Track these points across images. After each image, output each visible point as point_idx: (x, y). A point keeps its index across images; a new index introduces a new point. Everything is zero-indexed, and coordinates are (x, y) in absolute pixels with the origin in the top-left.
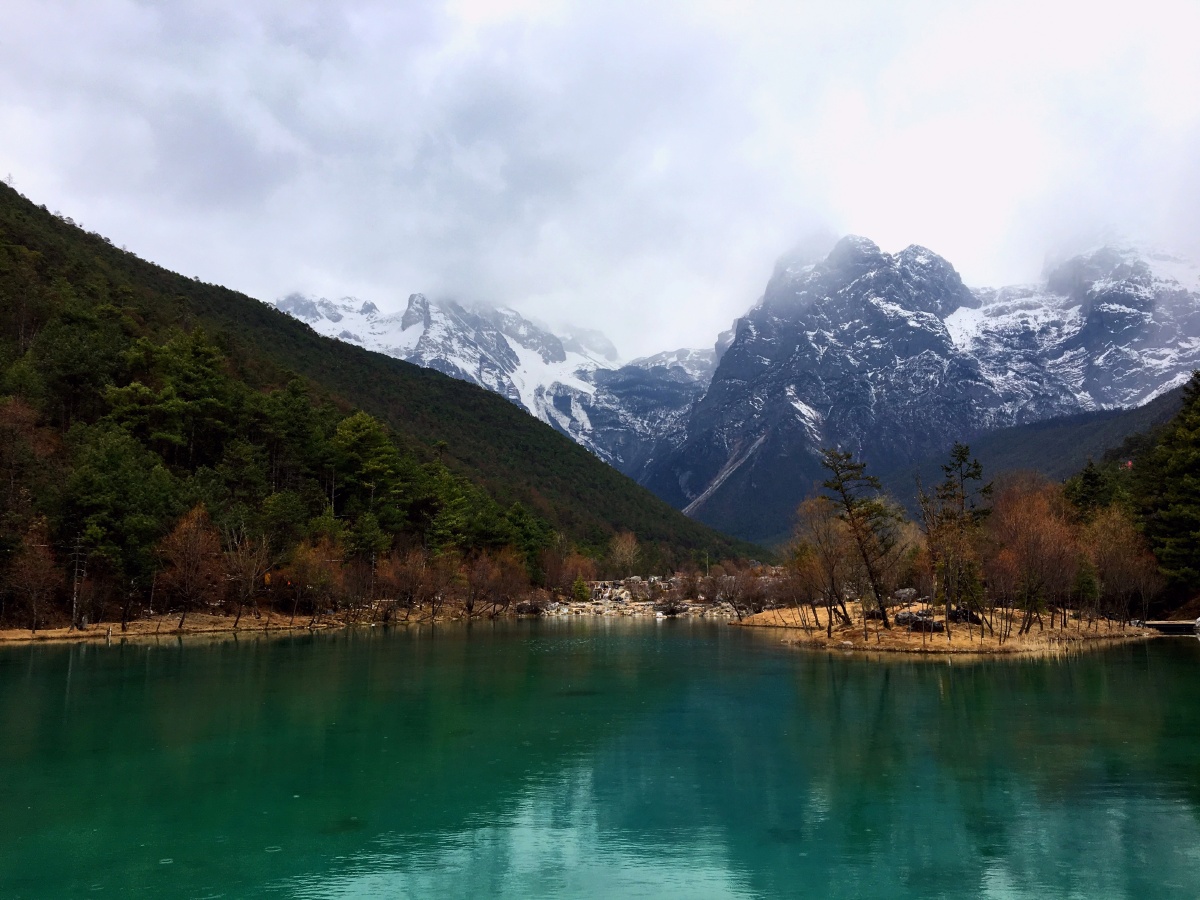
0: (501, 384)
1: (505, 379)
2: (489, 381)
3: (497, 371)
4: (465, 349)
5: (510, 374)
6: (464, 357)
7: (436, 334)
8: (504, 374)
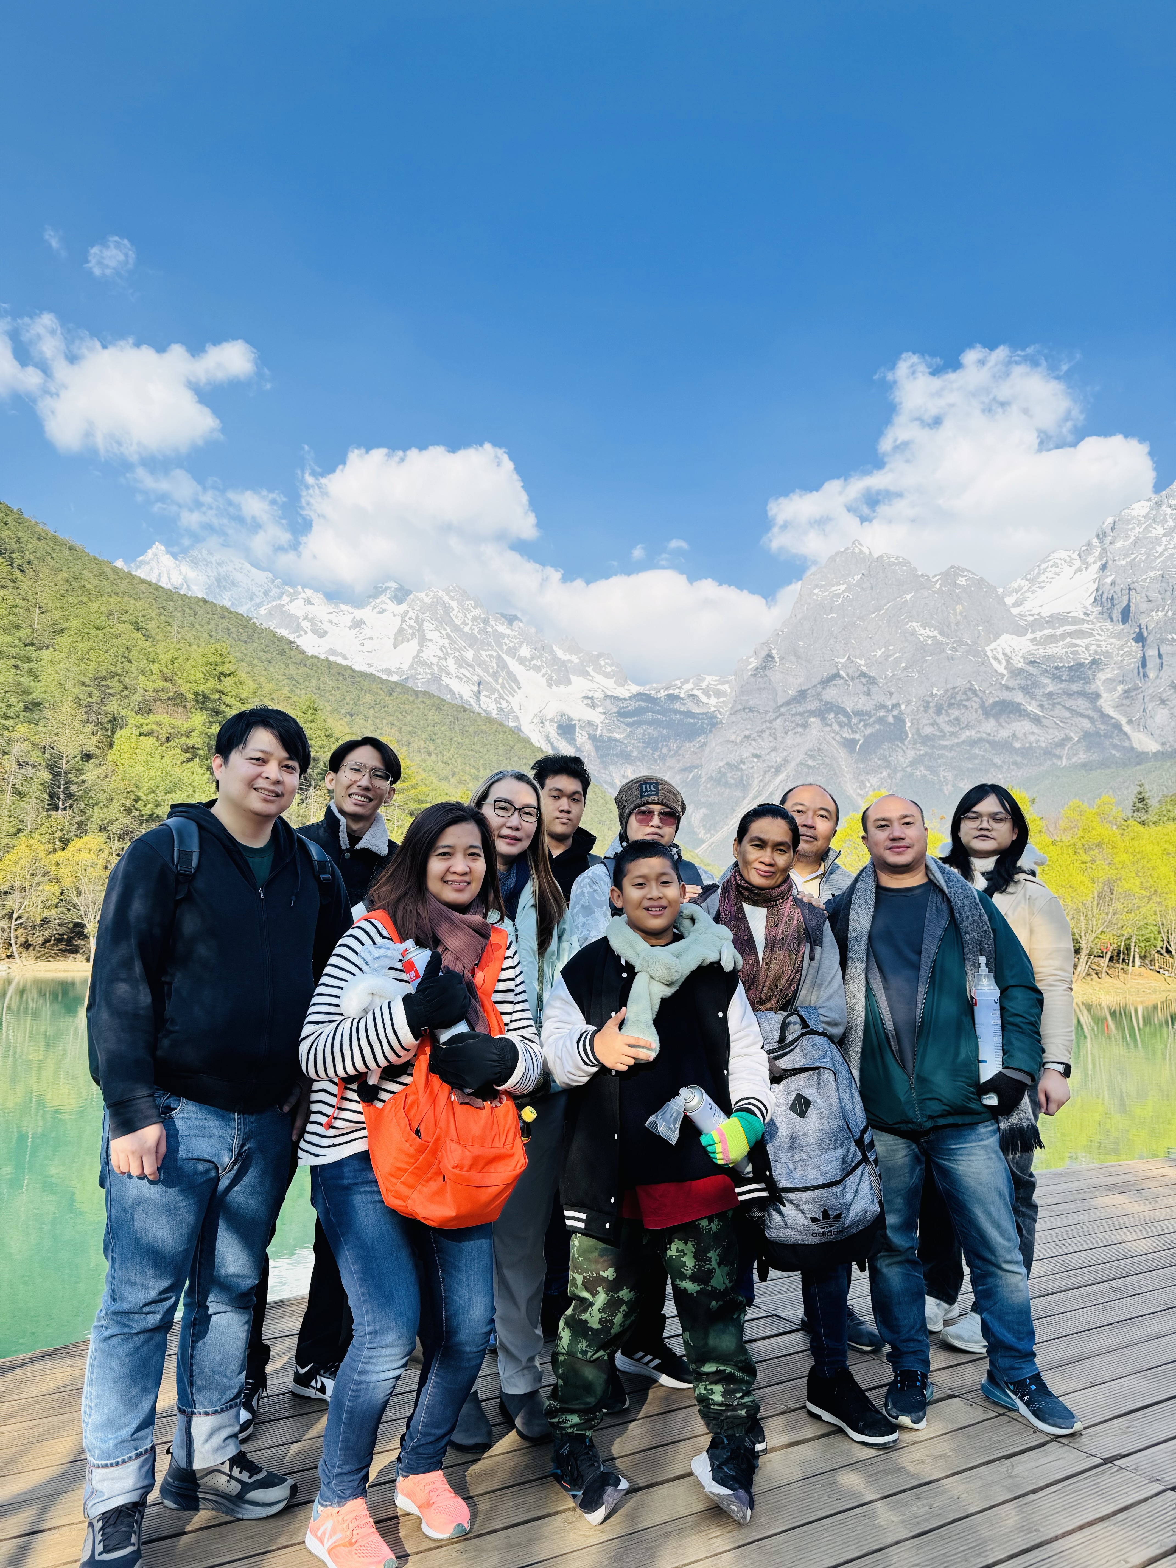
0: (501, 709)
1: (504, 704)
2: (489, 705)
3: (496, 695)
4: (463, 671)
5: (510, 699)
6: (461, 679)
7: (430, 653)
8: (504, 699)
